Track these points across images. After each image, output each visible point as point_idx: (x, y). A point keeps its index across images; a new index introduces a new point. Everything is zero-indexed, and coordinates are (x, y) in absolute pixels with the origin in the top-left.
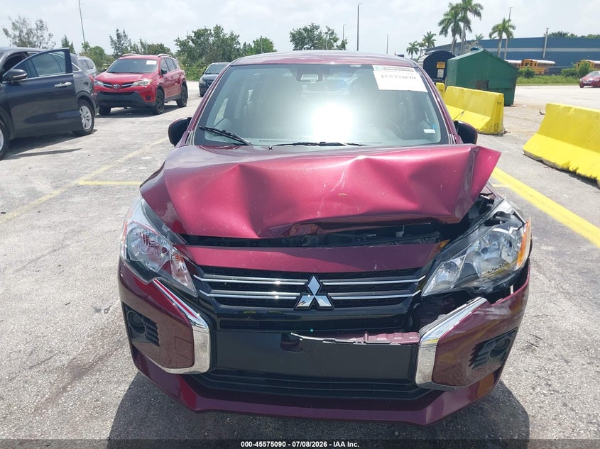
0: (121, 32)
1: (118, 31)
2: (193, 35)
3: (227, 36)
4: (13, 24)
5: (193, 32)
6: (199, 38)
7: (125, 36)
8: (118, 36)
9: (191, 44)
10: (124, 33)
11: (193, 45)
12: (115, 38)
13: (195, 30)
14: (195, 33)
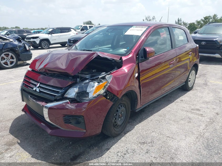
0: (180, 19)
1: (179, 18)
2: (203, 19)
3: (219, 19)
4: (146, 18)
5: (204, 17)
6: (205, 20)
7: (181, 20)
8: (178, 20)
9: (202, 22)
10: (181, 19)
11: (203, 23)
12: (177, 21)
13: (205, 17)
14: (204, 18)
